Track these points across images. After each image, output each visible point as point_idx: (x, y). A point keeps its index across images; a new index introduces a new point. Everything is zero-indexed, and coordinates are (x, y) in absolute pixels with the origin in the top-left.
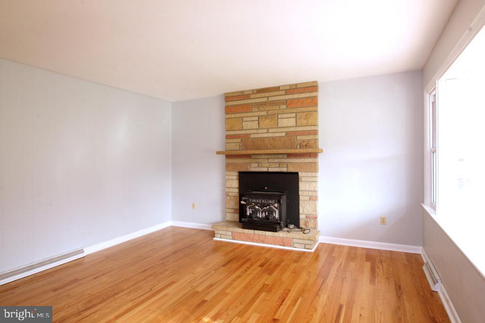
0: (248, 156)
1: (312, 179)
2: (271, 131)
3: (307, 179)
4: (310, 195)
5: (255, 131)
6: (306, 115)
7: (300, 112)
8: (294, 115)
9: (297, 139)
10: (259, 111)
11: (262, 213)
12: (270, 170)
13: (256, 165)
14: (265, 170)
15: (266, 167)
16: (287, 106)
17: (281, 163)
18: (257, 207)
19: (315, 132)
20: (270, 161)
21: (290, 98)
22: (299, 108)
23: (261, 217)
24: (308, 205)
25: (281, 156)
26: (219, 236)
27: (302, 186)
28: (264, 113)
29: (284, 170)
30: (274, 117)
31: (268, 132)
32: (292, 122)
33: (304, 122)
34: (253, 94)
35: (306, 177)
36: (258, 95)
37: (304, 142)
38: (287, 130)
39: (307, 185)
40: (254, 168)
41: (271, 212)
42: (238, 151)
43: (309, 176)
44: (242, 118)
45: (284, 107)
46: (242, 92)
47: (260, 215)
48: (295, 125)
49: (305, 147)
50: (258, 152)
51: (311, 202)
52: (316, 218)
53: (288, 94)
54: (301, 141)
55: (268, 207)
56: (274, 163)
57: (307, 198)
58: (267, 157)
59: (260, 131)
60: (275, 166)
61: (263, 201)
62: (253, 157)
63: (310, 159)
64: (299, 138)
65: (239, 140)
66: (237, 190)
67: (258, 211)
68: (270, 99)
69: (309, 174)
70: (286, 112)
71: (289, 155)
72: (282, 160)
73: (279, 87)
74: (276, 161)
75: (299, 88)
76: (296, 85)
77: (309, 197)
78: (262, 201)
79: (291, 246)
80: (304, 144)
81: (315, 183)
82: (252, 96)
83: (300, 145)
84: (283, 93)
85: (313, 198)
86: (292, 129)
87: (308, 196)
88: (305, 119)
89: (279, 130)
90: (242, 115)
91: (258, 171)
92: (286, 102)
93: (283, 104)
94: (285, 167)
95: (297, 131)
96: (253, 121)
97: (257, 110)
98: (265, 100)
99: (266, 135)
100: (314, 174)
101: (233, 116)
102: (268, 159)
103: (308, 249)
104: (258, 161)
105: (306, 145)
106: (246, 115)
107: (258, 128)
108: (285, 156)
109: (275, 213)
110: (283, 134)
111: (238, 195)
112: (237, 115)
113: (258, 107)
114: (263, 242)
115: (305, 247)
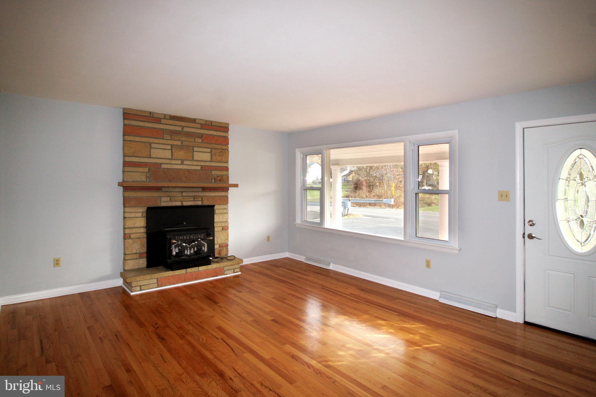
0: (158, 189)
1: (225, 211)
2: (185, 162)
3: (221, 211)
4: (223, 225)
5: (168, 161)
6: (220, 152)
7: (214, 149)
8: (209, 150)
9: (212, 173)
10: (171, 139)
11: (190, 250)
12: (185, 204)
13: (168, 199)
14: (179, 204)
15: (180, 201)
16: (202, 141)
17: (196, 196)
18: (184, 244)
19: (227, 169)
20: (184, 194)
21: (206, 133)
22: (214, 144)
23: (189, 254)
24: (222, 235)
25: (195, 190)
26: (138, 288)
27: (217, 218)
28: (179, 143)
29: (199, 203)
30: (190, 149)
31: (182, 164)
32: (207, 157)
33: (219, 158)
34: (165, 118)
35: (220, 209)
36: (171, 122)
37: (218, 176)
38: (203, 164)
39: (221, 216)
40: (165, 202)
41: (200, 246)
42: (145, 183)
43: (222, 208)
44: (150, 144)
45: (200, 140)
46: (150, 113)
47: (187, 252)
48: (210, 160)
49: (219, 182)
50: (171, 184)
51: (224, 232)
52: (227, 245)
53: (204, 129)
54: (216, 176)
55: (196, 242)
56: (188, 196)
57: (220, 229)
58: (181, 190)
59: (173, 162)
60: (189, 200)
61: (192, 237)
62: (164, 189)
63: (223, 193)
64: (214, 173)
65: (146, 170)
66: (143, 230)
67: (186, 248)
68: (185, 129)
69: (222, 207)
70: (202, 146)
71: (204, 189)
72: (197, 194)
73: (195, 120)
74: (191, 194)
75: (214, 126)
76: (211, 122)
77: (222, 228)
78: (190, 238)
79: (222, 275)
80: (219, 178)
81: (227, 214)
82: (163, 121)
83: (215, 180)
84: (199, 126)
85: (225, 229)
86: (208, 164)
87: (221, 226)
88: (220, 156)
89: (195, 163)
90: (151, 140)
91: (170, 205)
92: (201, 136)
93: (199, 137)
94: (200, 201)
95: (212, 166)
96: (165, 149)
97: (170, 138)
98: (180, 129)
99: (180, 167)
100: (225, 206)
101: (138, 139)
102: (182, 192)
103: (236, 272)
104: (170, 194)
105: (220, 180)
106: (156, 141)
107: (170, 157)
108: (201, 190)
109: (204, 247)
110: (199, 168)
111: (146, 236)
112: (144, 139)
113: (171, 136)
114: (196, 279)
115: (234, 271)
